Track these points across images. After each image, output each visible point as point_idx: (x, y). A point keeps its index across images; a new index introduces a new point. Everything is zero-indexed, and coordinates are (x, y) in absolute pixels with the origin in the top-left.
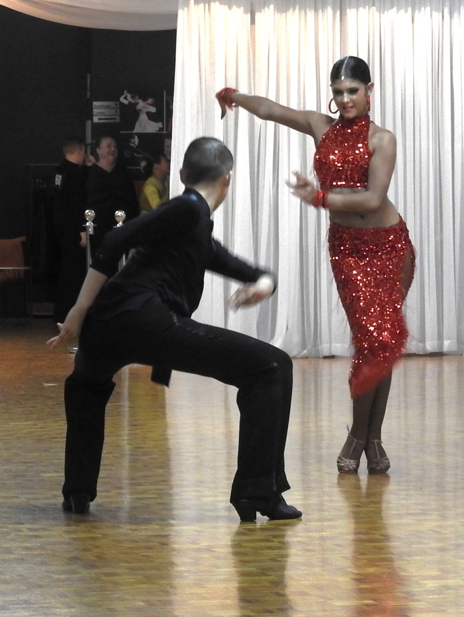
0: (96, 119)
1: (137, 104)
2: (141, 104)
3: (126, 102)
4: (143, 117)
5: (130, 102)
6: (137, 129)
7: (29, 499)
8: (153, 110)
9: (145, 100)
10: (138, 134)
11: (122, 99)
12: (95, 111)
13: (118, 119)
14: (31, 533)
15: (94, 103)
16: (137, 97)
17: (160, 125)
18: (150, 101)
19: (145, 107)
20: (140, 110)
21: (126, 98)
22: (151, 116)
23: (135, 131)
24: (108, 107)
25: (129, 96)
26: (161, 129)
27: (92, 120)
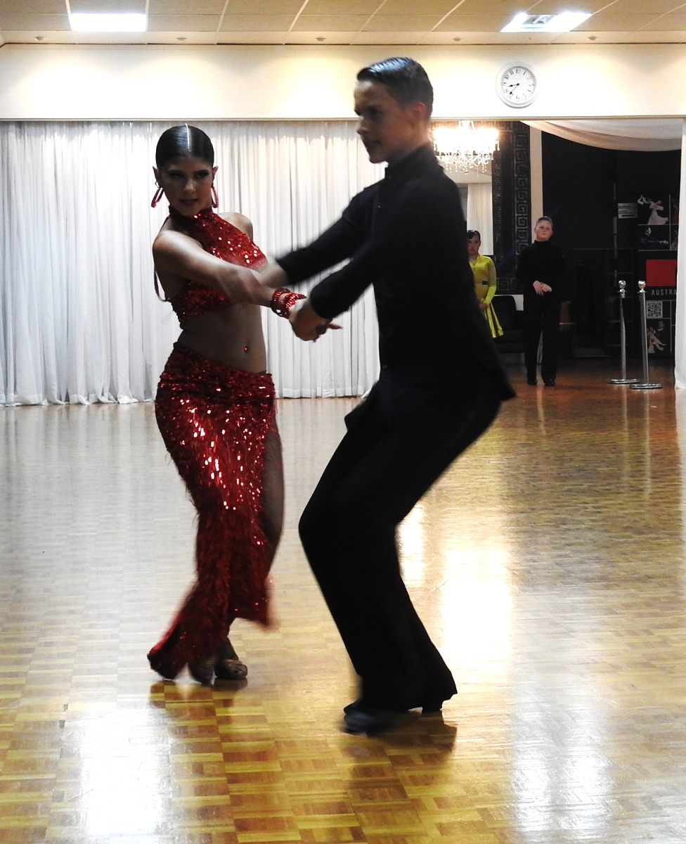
0: (620, 216)
1: (650, 204)
2: (653, 204)
3: (642, 203)
4: (655, 214)
5: (645, 203)
6: (650, 223)
7: (590, 486)
8: (661, 208)
9: (655, 202)
10: (650, 226)
11: (639, 201)
12: (620, 210)
13: (636, 216)
14: (596, 510)
15: (620, 205)
16: (650, 200)
17: (666, 219)
18: (659, 202)
19: (656, 206)
20: (652, 209)
21: (642, 200)
22: (661, 214)
23: (649, 224)
24: (629, 207)
25: (644, 199)
26: (667, 222)
27: (617, 216)
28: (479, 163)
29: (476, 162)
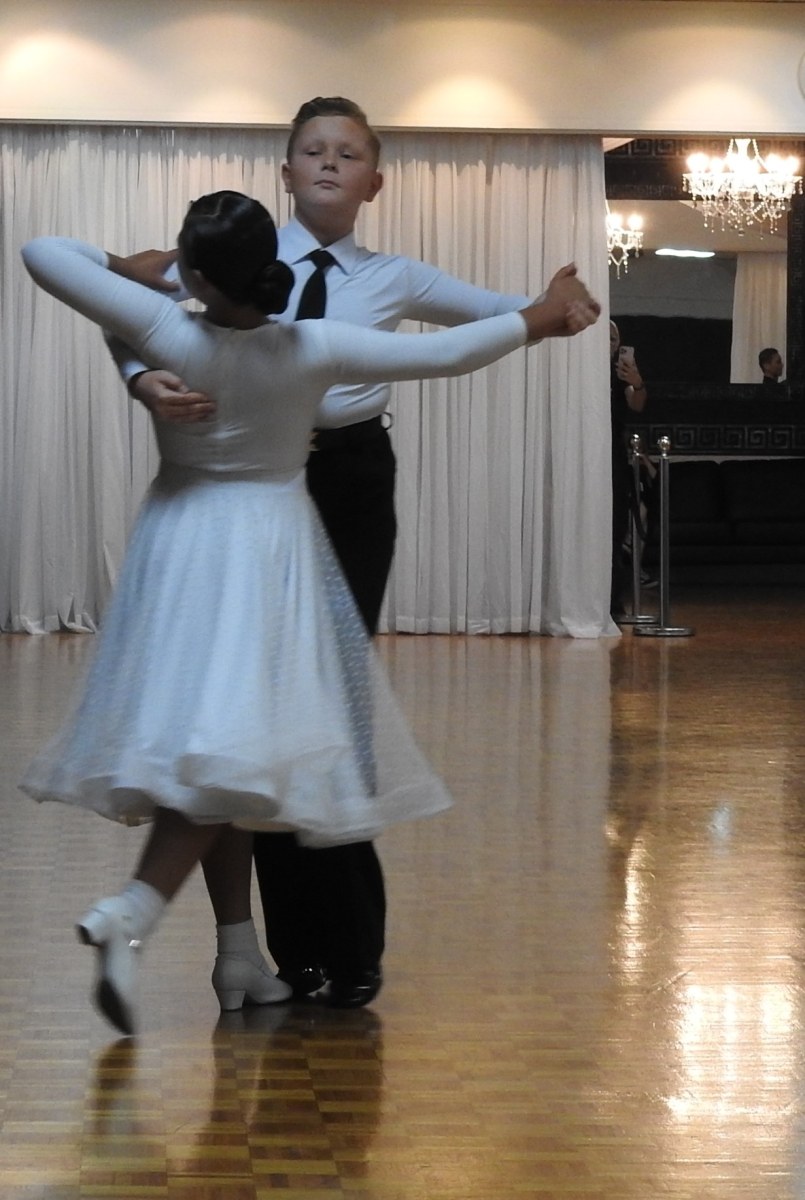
28: (764, 216)
29: (759, 214)
